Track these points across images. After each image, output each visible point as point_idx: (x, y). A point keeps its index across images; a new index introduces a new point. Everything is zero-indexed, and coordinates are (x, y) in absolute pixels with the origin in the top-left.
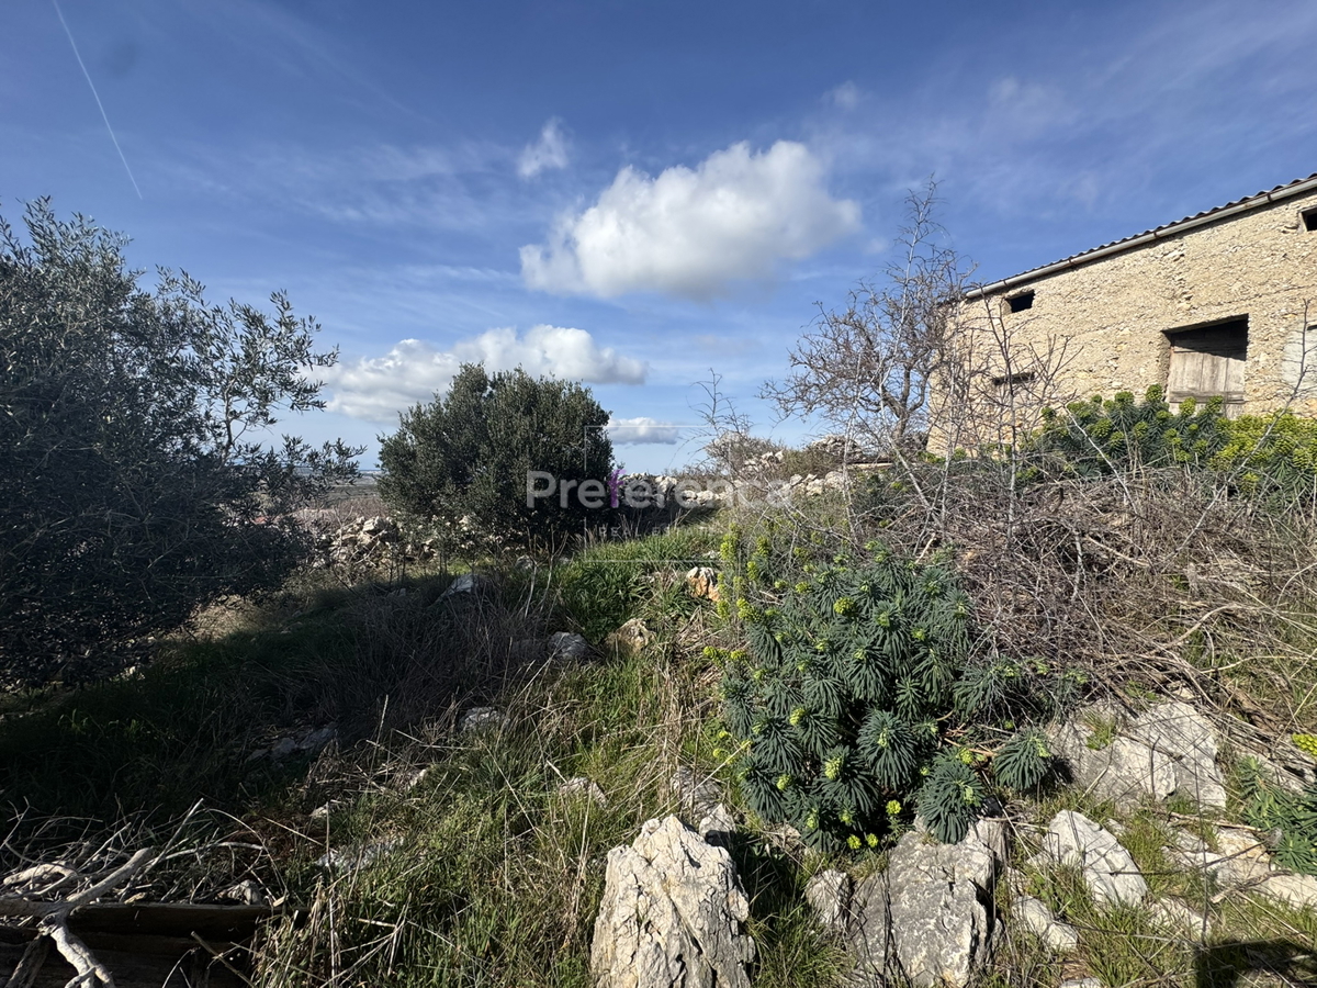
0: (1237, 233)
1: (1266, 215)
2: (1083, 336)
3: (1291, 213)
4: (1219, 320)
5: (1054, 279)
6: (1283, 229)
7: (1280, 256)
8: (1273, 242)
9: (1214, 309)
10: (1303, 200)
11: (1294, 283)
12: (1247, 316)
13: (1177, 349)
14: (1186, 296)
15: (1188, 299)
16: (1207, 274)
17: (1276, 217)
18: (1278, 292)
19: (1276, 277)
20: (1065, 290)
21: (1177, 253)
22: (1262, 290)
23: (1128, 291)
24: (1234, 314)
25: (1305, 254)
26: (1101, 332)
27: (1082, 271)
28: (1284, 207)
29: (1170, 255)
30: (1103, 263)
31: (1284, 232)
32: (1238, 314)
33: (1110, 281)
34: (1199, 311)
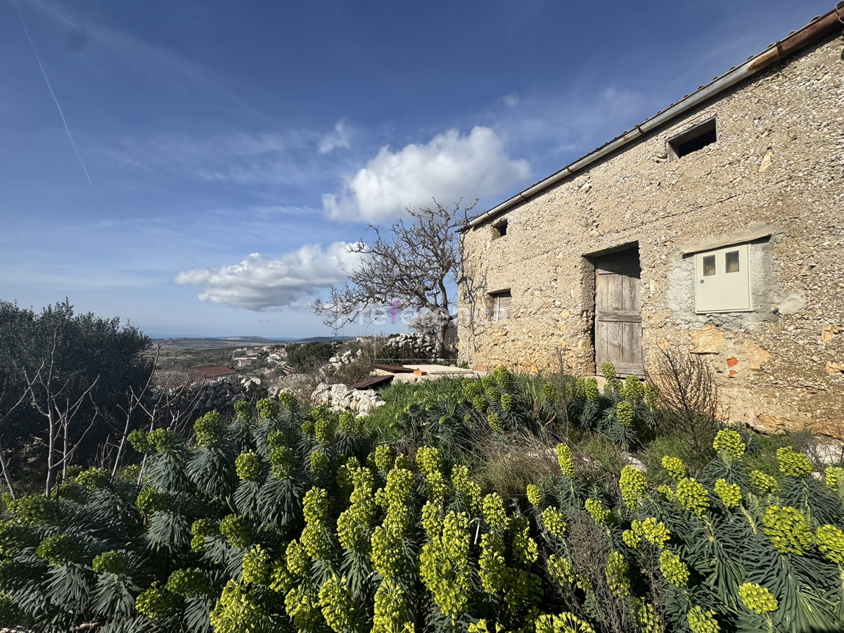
0: (624, 165)
1: (642, 147)
2: (535, 259)
3: (659, 143)
4: (619, 247)
5: (517, 210)
6: (656, 159)
7: (655, 184)
8: (649, 172)
9: (615, 236)
10: (668, 131)
11: (668, 211)
12: (637, 242)
13: (599, 271)
14: (595, 224)
15: (597, 226)
16: (607, 204)
17: (650, 148)
18: (657, 220)
19: (654, 205)
20: (523, 219)
21: (587, 185)
22: (646, 217)
23: (559, 220)
24: (628, 241)
25: (673, 182)
26: (546, 255)
27: (532, 203)
28: (654, 138)
29: (583, 188)
30: (543, 196)
31: (658, 162)
32: (630, 241)
33: (548, 212)
34: (604, 238)
